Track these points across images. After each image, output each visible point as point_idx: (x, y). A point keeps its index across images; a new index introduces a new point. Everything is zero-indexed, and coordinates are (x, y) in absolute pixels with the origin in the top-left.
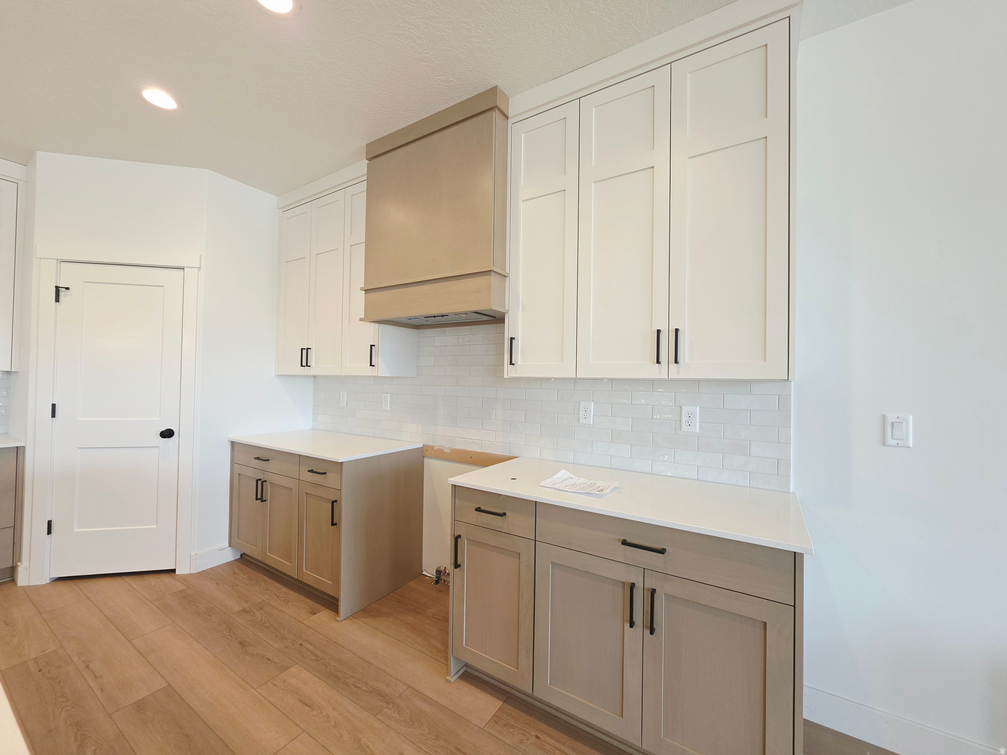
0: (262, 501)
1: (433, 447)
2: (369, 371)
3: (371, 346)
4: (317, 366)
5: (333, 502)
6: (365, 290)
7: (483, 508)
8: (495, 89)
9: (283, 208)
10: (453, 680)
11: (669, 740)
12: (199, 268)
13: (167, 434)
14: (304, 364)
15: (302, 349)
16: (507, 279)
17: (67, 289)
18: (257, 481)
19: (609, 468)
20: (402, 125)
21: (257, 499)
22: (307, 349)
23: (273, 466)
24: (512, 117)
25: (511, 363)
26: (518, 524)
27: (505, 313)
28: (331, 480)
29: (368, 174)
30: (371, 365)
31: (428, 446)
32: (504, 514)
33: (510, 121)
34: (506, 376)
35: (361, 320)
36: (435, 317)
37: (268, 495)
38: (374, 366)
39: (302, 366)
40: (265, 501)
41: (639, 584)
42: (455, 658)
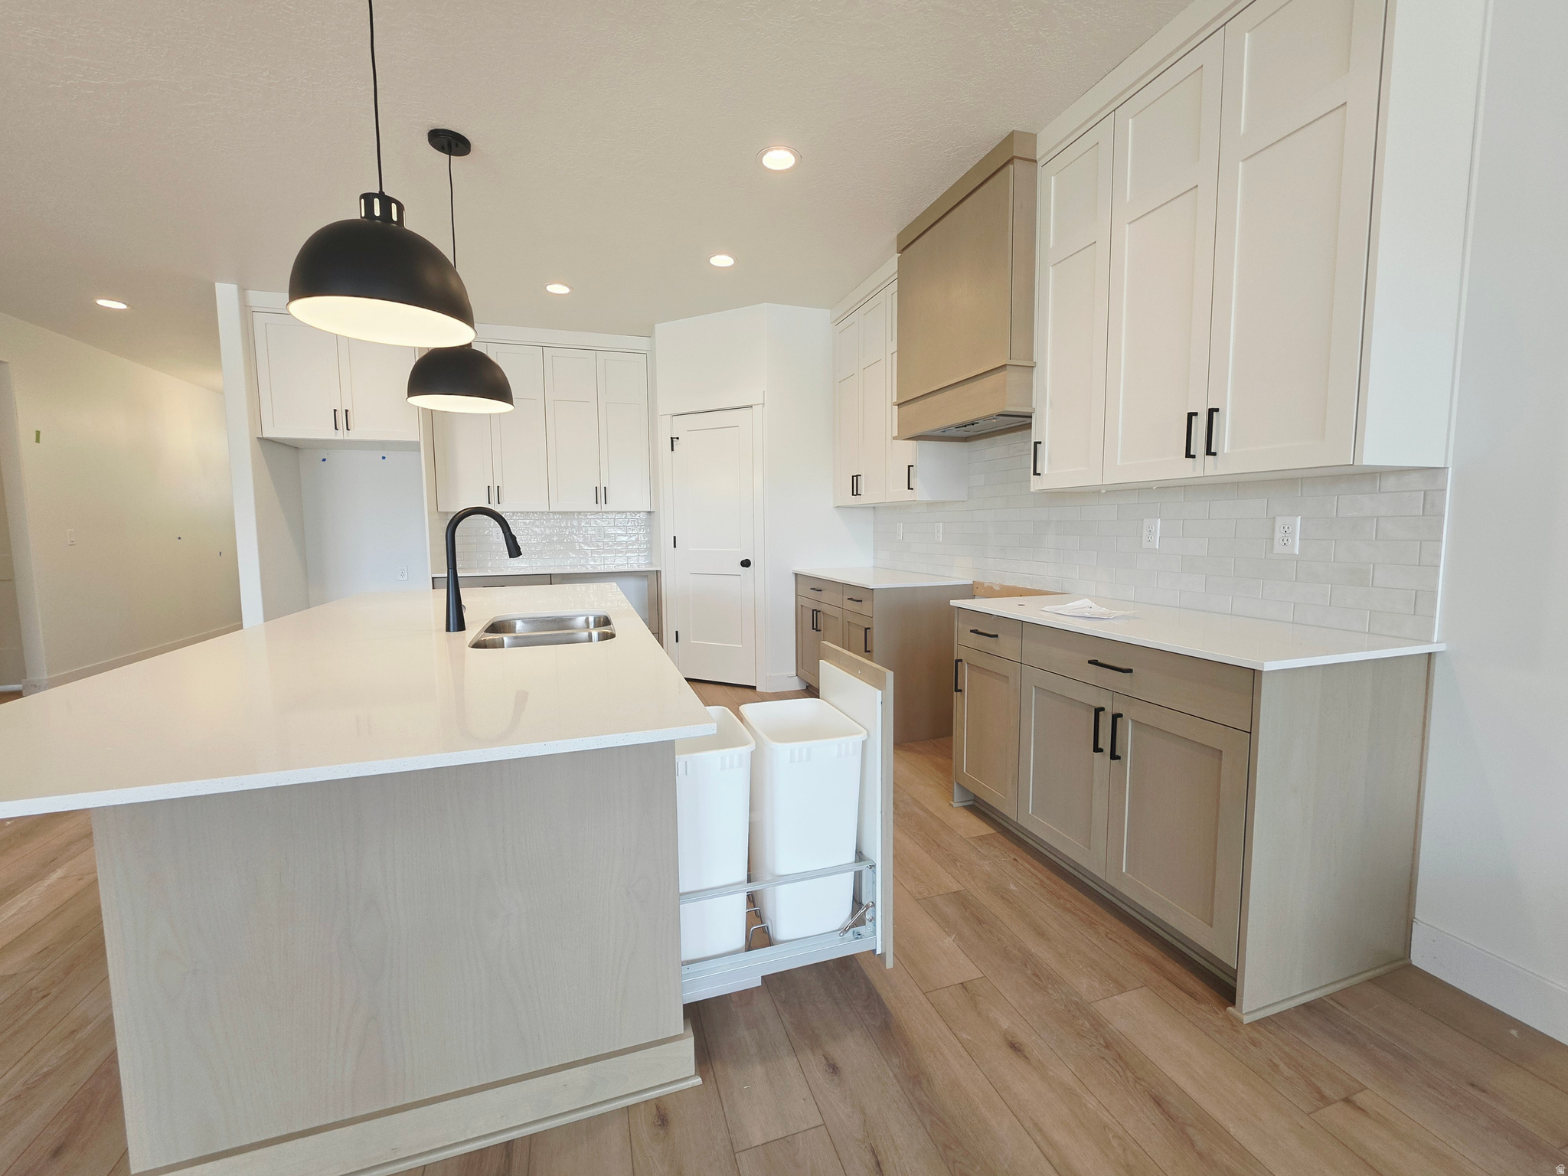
0: (817, 631)
1: (982, 584)
2: (908, 496)
3: (909, 466)
4: (868, 496)
5: (866, 629)
6: (898, 405)
7: (980, 630)
8: (1011, 137)
9: (834, 321)
10: (955, 805)
11: (1130, 876)
12: (763, 404)
13: (746, 563)
14: (855, 493)
15: (853, 477)
16: (1035, 369)
17: (678, 438)
18: (813, 610)
19: (1177, 607)
20: (925, 206)
21: (813, 629)
22: (857, 476)
23: (825, 596)
24: (1040, 159)
25: (1035, 473)
26: (1007, 646)
27: (1031, 413)
28: (865, 608)
29: (899, 271)
30: (909, 488)
31: (978, 583)
32: (996, 636)
33: (1040, 163)
34: (1032, 490)
35: (895, 438)
36: (965, 426)
37: (821, 626)
38: (912, 489)
39: (853, 495)
40: (820, 631)
41: (1108, 709)
42: (958, 784)
